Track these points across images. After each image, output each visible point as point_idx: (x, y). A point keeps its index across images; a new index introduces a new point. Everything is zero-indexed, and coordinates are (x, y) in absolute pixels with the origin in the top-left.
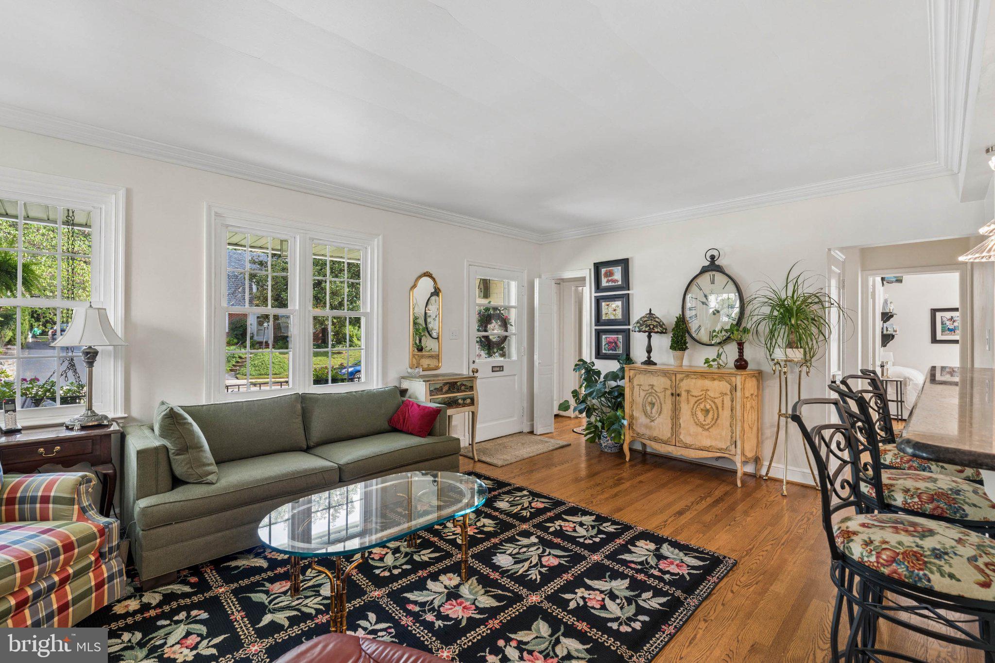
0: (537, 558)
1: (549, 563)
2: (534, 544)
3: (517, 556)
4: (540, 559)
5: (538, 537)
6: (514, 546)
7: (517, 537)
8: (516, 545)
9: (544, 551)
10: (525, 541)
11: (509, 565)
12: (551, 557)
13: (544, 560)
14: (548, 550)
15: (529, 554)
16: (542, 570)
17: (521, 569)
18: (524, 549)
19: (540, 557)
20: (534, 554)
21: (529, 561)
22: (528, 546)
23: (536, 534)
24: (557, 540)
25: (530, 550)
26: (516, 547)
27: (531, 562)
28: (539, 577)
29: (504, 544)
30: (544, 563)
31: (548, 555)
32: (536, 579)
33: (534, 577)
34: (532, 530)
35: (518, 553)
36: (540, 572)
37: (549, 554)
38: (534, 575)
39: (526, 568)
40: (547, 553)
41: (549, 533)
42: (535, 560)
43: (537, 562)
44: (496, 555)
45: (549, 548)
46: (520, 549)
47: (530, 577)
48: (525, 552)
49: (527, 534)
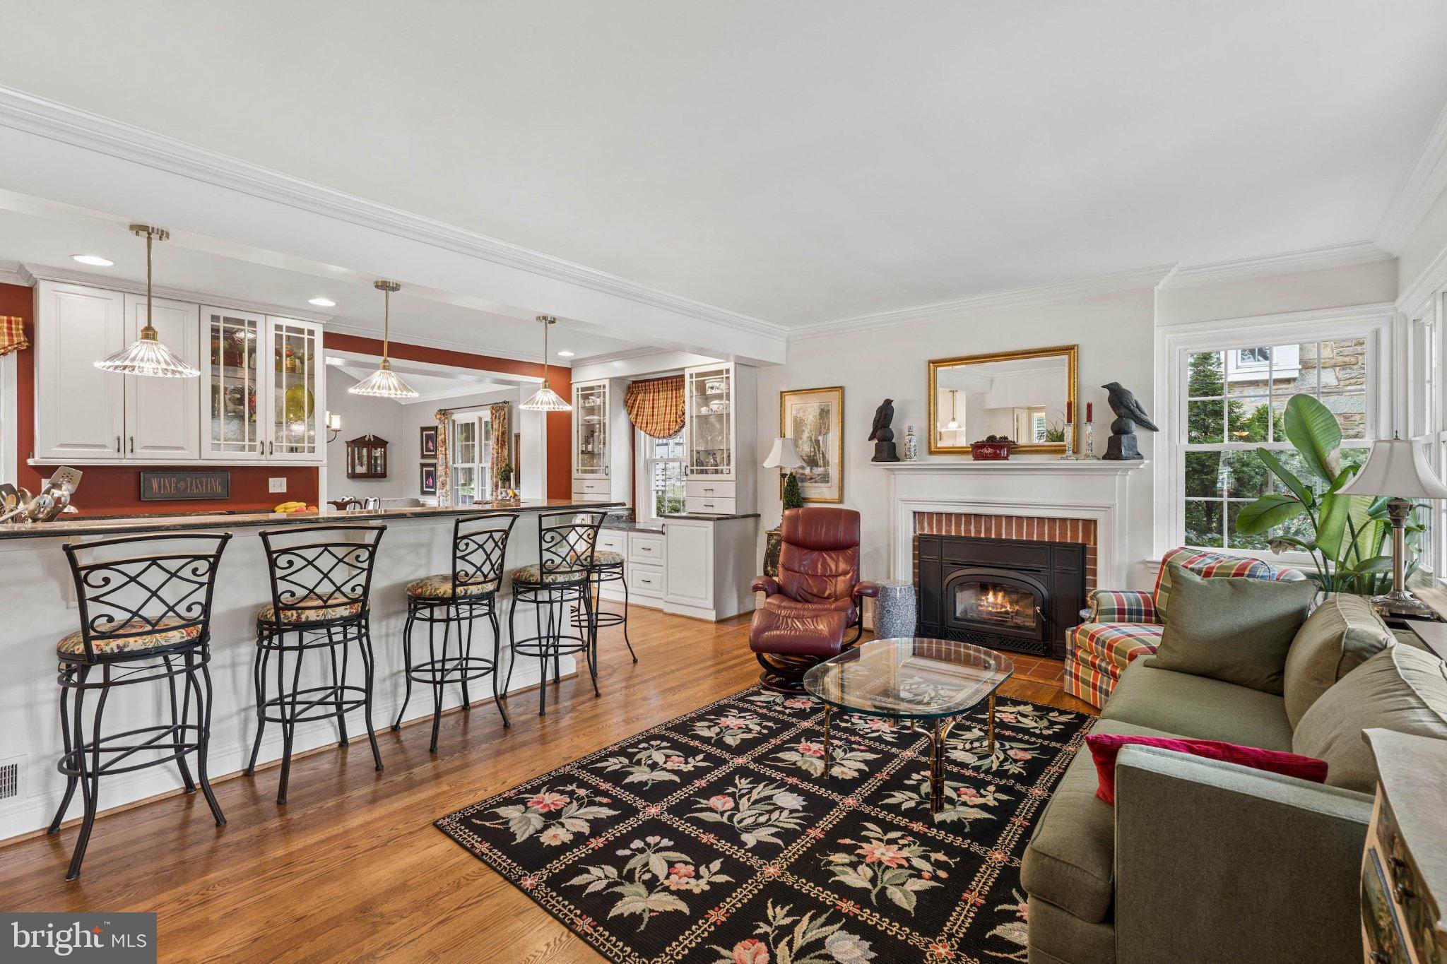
0: (740, 807)
1: (723, 800)
2: (748, 829)
3: (771, 807)
4: (737, 804)
5: (742, 845)
6: (781, 825)
7: (779, 842)
8: (778, 827)
9: (731, 818)
10: (764, 835)
11: (778, 795)
12: (721, 809)
13: (730, 804)
14: (725, 819)
15: (754, 812)
16: (734, 790)
17: (760, 791)
18: (762, 819)
19: (736, 808)
20: (747, 814)
21: (752, 800)
22: (757, 825)
23: (747, 851)
24: (707, 838)
25: (753, 819)
26: (776, 823)
27: (749, 800)
28: (737, 781)
29: (797, 827)
30: (730, 799)
31: (725, 811)
32: (740, 779)
33: (743, 781)
34: (755, 862)
35: (770, 812)
36: (736, 786)
37: (722, 814)
38: (743, 784)
39: (755, 792)
40: (726, 815)
41: (722, 854)
42: (744, 803)
43: (740, 799)
44: (803, 806)
45: (723, 823)
46: (769, 819)
47: (748, 781)
48: (760, 815)
49: (766, 851)
